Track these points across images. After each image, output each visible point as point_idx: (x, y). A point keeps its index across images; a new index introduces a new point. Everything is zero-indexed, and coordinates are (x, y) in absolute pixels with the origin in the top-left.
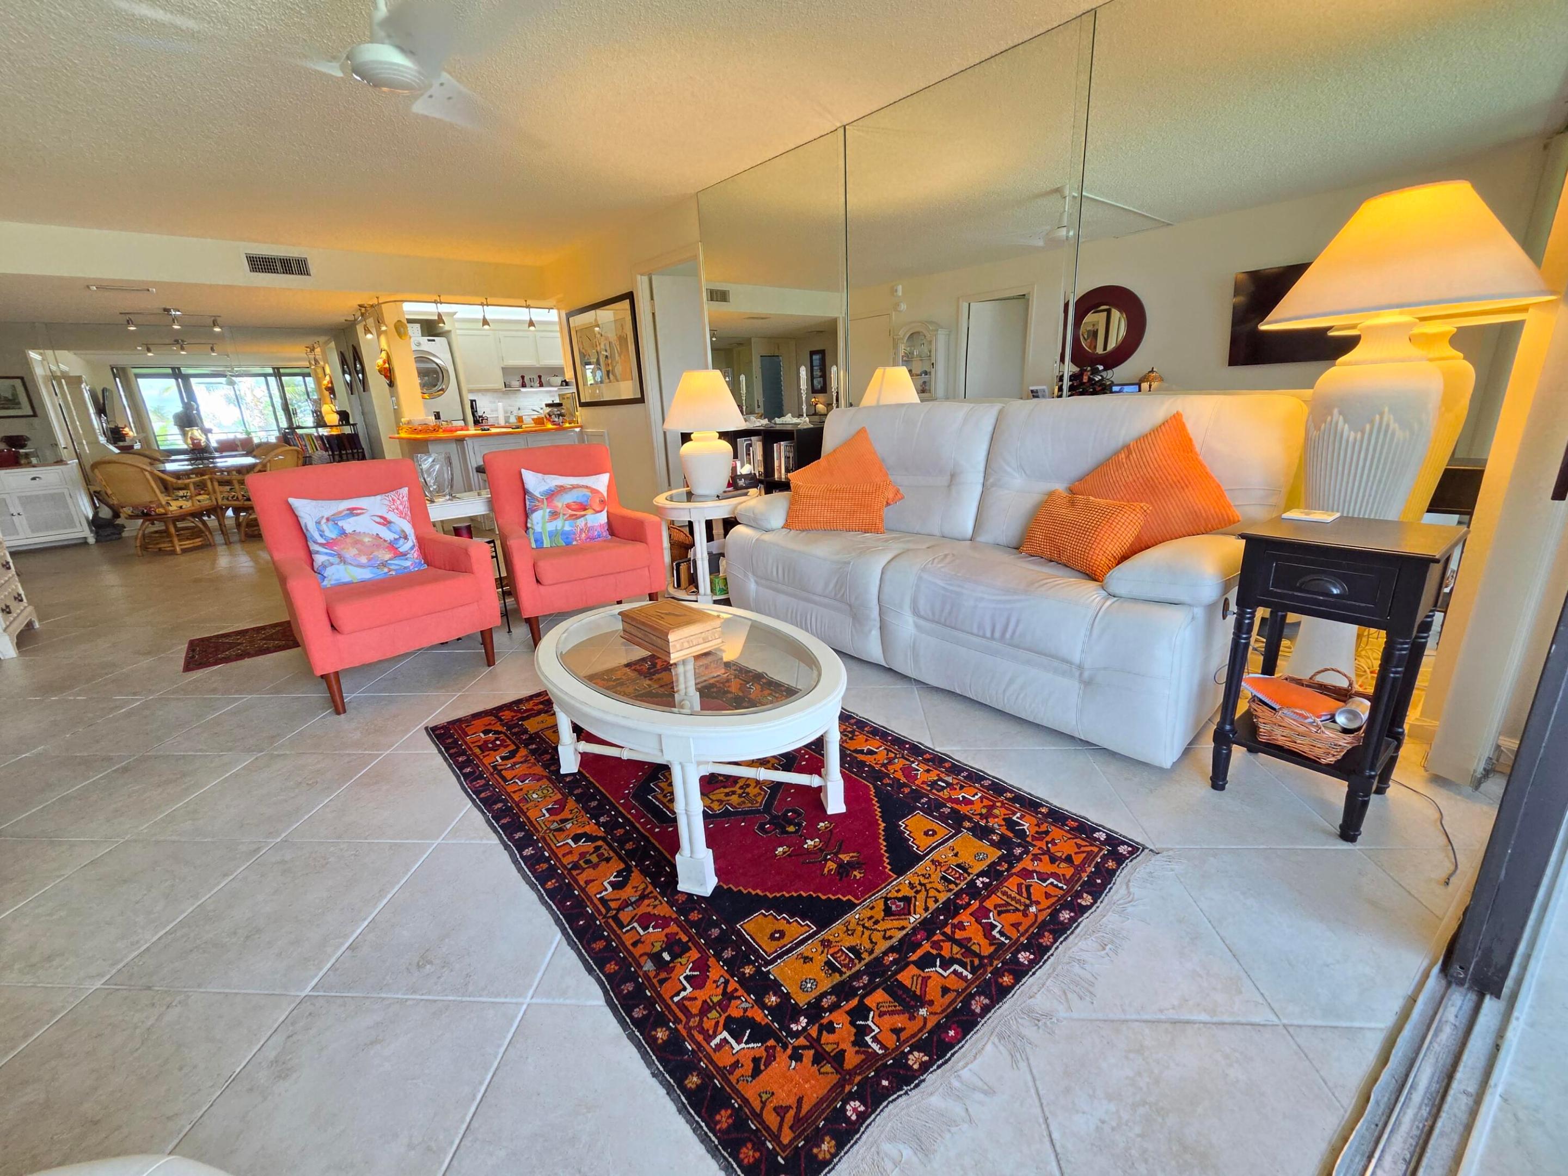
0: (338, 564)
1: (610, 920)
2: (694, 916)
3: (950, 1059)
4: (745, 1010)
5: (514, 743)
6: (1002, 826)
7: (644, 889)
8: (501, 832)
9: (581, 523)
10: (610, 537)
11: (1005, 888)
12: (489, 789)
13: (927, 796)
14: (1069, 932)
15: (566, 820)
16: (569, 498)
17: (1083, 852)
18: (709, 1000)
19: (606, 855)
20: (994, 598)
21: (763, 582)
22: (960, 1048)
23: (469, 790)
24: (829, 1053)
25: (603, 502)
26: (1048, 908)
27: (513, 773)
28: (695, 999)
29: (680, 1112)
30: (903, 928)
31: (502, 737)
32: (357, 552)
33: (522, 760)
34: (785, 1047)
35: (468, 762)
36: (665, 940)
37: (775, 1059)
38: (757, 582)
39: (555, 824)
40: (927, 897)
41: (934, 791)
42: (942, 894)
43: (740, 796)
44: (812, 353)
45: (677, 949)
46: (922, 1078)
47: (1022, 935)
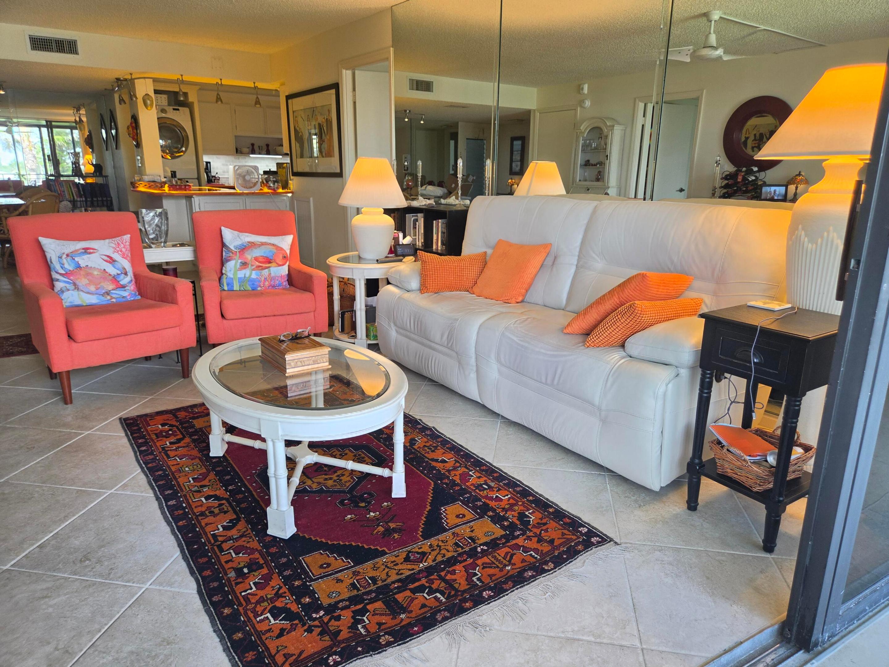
0: (73, 290)
1: (215, 548)
2: (274, 550)
3: (408, 642)
4: (287, 604)
5: (182, 433)
6: (515, 517)
7: (245, 532)
8: (157, 489)
9: (265, 272)
10: (288, 286)
11: (496, 554)
12: (155, 462)
13: (470, 493)
14: (526, 583)
15: (204, 486)
16: (258, 253)
17: (564, 538)
18: (265, 596)
19: (226, 509)
20: (549, 352)
21: (401, 331)
22: (418, 637)
23: (141, 461)
24: (330, 631)
25: (285, 257)
26: (519, 568)
27: (176, 453)
28: (257, 595)
29: (224, 650)
30: (413, 569)
31: (175, 429)
32: (88, 282)
33: (184, 445)
34: (304, 625)
35: (146, 443)
36: (249, 561)
37: (295, 629)
38: (397, 331)
39: (196, 488)
40: (439, 553)
41: (477, 491)
42: (449, 553)
43: (335, 481)
44: (513, 139)
45: (254, 567)
46: (384, 649)
47: (492, 582)
